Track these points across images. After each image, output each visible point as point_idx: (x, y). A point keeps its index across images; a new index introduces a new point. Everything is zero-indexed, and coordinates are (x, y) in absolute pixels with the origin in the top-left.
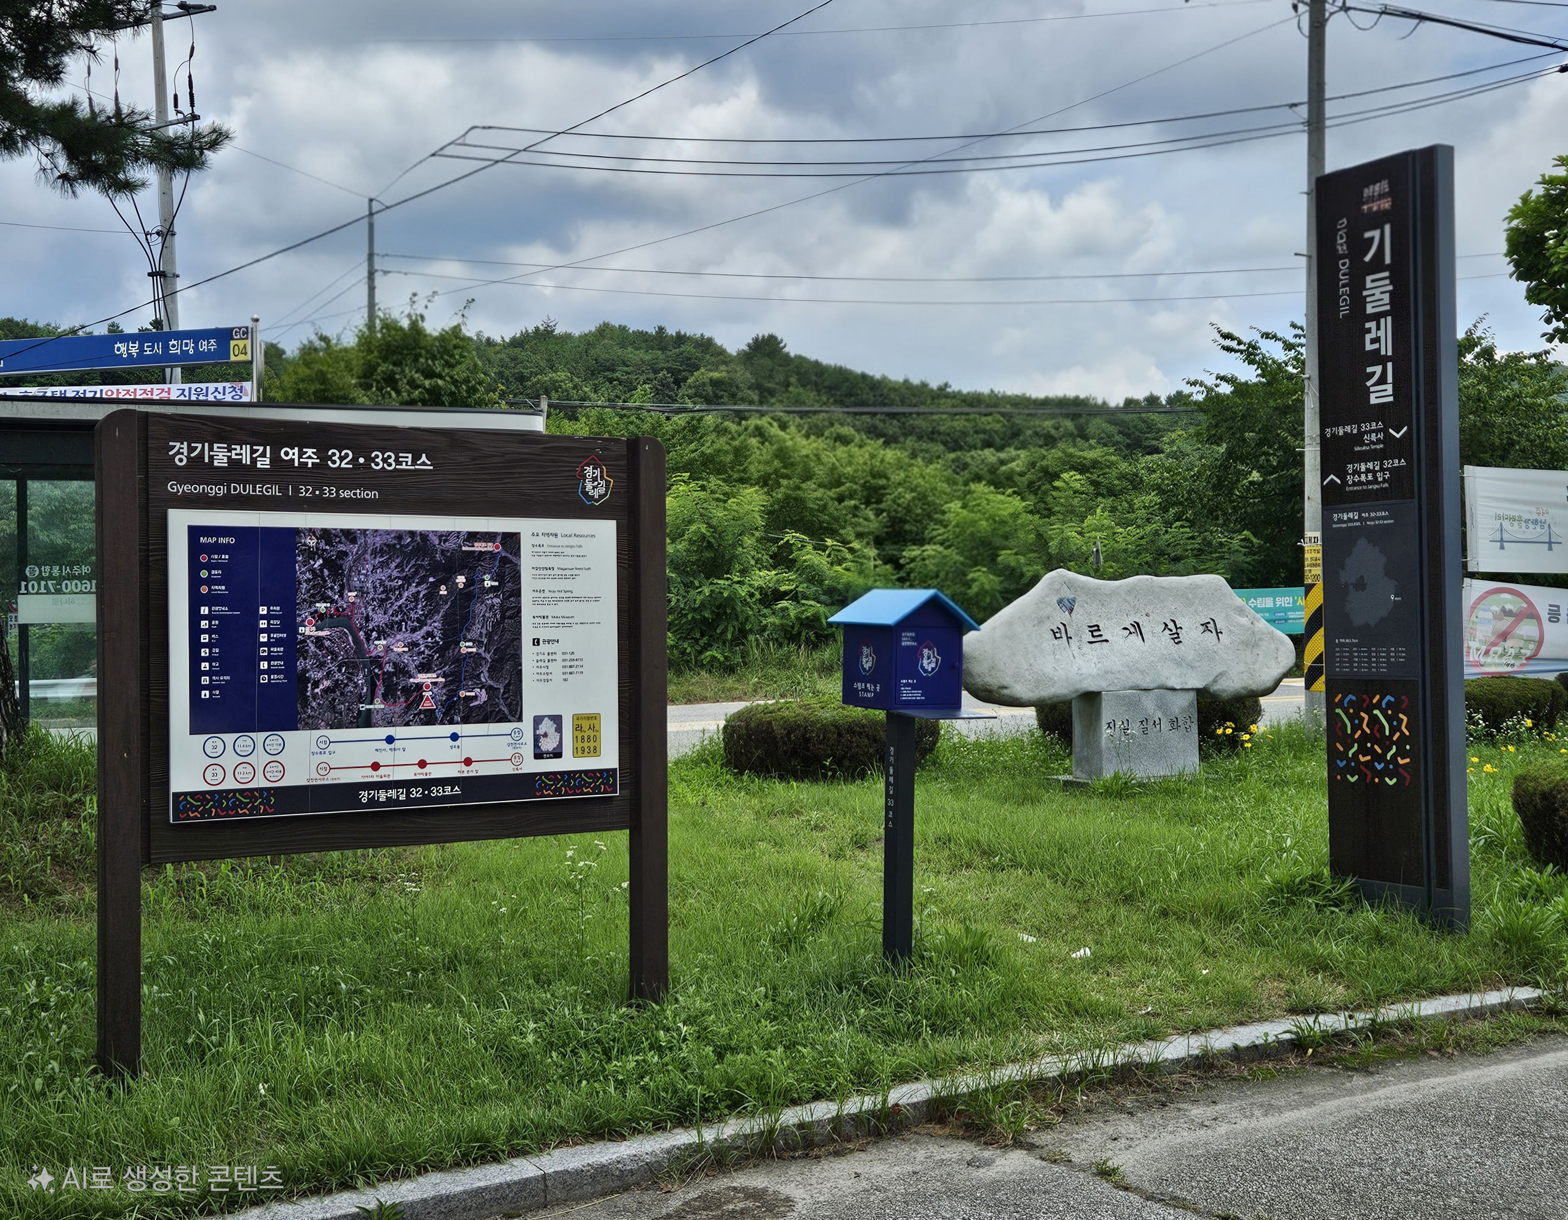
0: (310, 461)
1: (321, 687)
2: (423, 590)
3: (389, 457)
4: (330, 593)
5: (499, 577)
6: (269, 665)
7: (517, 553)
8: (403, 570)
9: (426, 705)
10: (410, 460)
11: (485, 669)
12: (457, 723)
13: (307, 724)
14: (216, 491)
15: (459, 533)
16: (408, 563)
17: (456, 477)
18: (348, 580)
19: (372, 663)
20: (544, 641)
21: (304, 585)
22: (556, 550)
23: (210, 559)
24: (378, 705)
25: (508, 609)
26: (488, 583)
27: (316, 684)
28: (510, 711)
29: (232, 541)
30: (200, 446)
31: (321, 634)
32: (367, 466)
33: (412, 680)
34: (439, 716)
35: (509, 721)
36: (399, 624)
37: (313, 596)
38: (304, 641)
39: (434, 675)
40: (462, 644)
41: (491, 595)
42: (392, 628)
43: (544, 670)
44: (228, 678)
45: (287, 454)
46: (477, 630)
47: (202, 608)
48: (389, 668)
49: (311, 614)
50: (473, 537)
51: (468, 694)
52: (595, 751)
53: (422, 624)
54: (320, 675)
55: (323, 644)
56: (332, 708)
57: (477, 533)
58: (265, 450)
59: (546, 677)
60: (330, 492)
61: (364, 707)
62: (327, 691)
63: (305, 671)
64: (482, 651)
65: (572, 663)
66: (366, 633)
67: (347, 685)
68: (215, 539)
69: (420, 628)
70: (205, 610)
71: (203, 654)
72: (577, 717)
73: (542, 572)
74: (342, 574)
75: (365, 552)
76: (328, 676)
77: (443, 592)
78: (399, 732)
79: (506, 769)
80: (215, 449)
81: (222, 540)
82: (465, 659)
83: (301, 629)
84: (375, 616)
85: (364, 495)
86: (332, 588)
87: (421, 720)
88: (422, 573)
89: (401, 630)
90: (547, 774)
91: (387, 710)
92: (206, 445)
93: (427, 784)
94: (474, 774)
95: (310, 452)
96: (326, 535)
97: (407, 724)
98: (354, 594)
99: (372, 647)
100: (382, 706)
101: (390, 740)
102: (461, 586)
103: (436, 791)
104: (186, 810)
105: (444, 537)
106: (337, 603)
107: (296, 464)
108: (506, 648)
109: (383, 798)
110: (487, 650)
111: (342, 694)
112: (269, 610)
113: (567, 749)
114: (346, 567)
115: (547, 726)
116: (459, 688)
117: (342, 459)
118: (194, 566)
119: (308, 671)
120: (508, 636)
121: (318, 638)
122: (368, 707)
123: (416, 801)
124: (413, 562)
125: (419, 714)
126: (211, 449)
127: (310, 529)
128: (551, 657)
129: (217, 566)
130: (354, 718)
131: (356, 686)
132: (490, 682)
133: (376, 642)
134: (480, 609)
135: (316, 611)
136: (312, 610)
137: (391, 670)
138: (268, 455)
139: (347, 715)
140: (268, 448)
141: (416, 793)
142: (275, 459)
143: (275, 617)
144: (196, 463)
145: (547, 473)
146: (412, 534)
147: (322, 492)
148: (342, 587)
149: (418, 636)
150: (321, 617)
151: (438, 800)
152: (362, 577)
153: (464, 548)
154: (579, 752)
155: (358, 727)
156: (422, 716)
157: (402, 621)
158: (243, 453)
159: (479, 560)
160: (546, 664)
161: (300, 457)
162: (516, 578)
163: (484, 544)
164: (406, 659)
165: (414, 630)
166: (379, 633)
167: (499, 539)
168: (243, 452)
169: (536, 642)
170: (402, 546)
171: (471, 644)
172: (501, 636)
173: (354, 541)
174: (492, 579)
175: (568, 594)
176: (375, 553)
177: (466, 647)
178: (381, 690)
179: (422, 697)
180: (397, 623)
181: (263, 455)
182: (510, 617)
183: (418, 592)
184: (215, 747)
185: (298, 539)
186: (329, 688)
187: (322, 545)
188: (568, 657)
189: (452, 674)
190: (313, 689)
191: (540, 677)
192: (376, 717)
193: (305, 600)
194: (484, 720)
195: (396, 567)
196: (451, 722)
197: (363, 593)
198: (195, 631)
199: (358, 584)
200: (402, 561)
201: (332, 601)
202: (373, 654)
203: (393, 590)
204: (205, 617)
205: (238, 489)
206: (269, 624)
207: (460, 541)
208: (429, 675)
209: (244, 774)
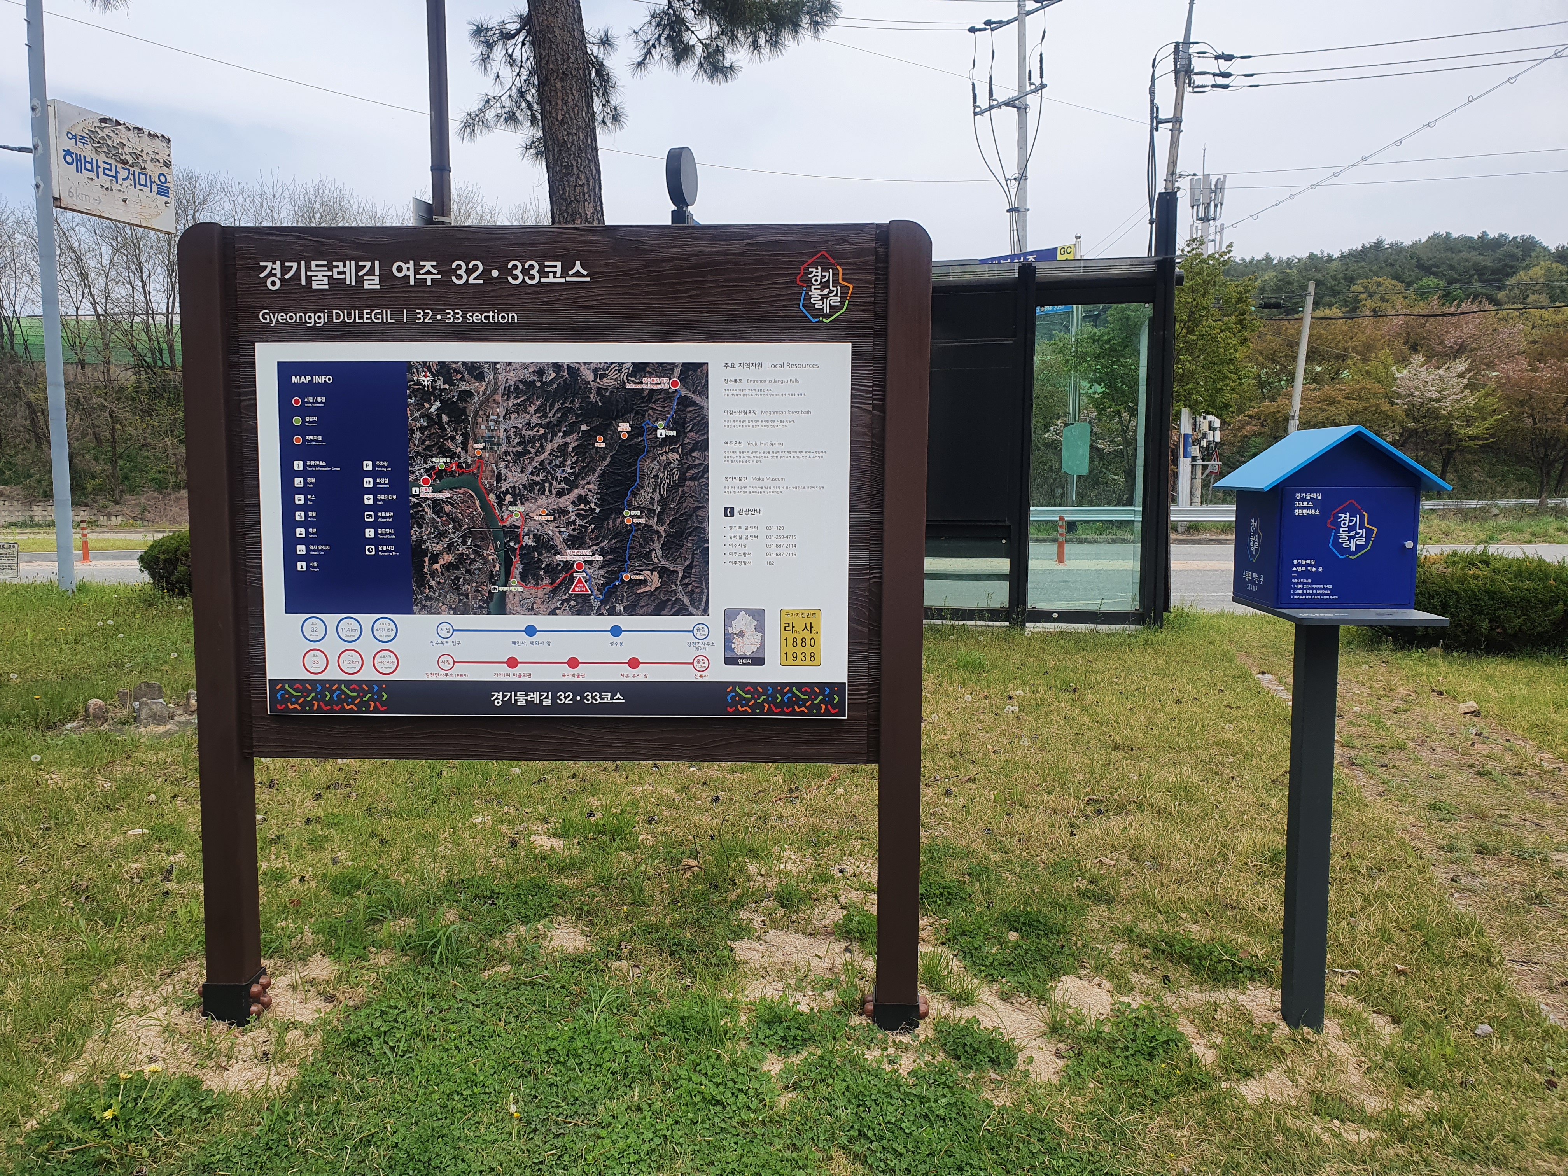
0: (429, 278)
1: (441, 562)
2: (573, 441)
3: (532, 267)
4: (450, 445)
5: (678, 424)
6: (376, 533)
7: (703, 391)
8: (545, 416)
9: (577, 589)
10: (558, 270)
11: (657, 546)
12: (620, 614)
13: (424, 606)
14: (316, 319)
15: (621, 364)
16: (552, 405)
17: (621, 291)
18: (473, 428)
19: (506, 534)
20: (740, 511)
21: (418, 435)
22: (759, 386)
23: (304, 402)
24: (515, 586)
25: (690, 468)
26: (661, 433)
27: (435, 559)
28: (692, 601)
29: (329, 379)
30: (295, 265)
31: (439, 496)
32: (502, 280)
33: (558, 557)
34: (596, 604)
35: (691, 614)
36: (541, 485)
37: (428, 448)
38: (418, 505)
39: (589, 552)
40: (626, 512)
41: (666, 449)
42: (532, 491)
43: (739, 550)
44: (328, 547)
45: (400, 269)
46: (646, 495)
47: (296, 463)
48: (528, 541)
49: (427, 471)
50: (640, 370)
51: (634, 577)
52: (813, 659)
53: (572, 485)
54: (439, 548)
55: (442, 509)
56: (457, 589)
57: (647, 364)
58: (373, 266)
59: (742, 558)
60: (454, 316)
61: (497, 589)
62: (448, 567)
63: (421, 542)
64: (653, 522)
65: (780, 541)
66: (498, 497)
67: (474, 561)
68: (309, 378)
69: (570, 491)
70: (298, 465)
71: (298, 518)
72: (786, 613)
73: (738, 417)
74: (465, 421)
75: (495, 392)
76: (450, 548)
77: (600, 444)
78: (540, 621)
79: (687, 675)
80: (313, 268)
81: (317, 379)
82: (629, 532)
83: (415, 490)
84: (509, 475)
85: (498, 318)
86: (453, 439)
87: (571, 607)
88: (571, 419)
89: (543, 493)
90: (743, 685)
91: (526, 594)
92: (303, 263)
93: (579, 687)
94: (643, 679)
95: (428, 265)
96: (444, 369)
97: (553, 613)
98: (482, 446)
99: (506, 514)
100: (521, 589)
101: (531, 631)
102: (624, 436)
103: (590, 698)
104: (284, 701)
105: (600, 371)
106: (459, 457)
107: (412, 283)
108: (687, 520)
109: (521, 702)
110: (660, 521)
111: (468, 571)
112: (374, 466)
113: (772, 653)
114: (471, 410)
115: (743, 622)
116: (621, 570)
117: (469, 272)
118: (286, 412)
119: (425, 542)
120: (689, 503)
121: (435, 501)
122: (502, 589)
123: (565, 708)
124: (558, 405)
125: (568, 600)
126: (309, 269)
127: (425, 363)
128: (749, 532)
129: (312, 411)
130: (485, 602)
131: (486, 562)
132: (665, 563)
133: (511, 508)
134: (650, 467)
135: (433, 468)
136: (427, 466)
137: (531, 543)
138: (377, 272)
139: (475, 598)
140: (377, 263)
141: (566, 698)
142: (386, 277)
143: (382, 475)
144: (291, 285)
145: (754, 279)
146: (557, 366)
147: (445, 315)
148: (466, 436)
149: (566, 501)
150: (440, 474)
151: (593, 708)
152: (491, 424)
153: (628, 386)
154: (790, 658)
155: (489, 613)
156: (573, 603)
157: (544, 481)
158: (347, 271)
159: (649, 401)
160: (744, 541)
161: (416, 272)
162: (702, 425)
163: (656, 380)
164: (550, 529)
165: (560, 494)
166: (514, 496)
167: (677, 372)
168: (347, 269)
169: (729, 512)
170: (544, 383)
171: (638, 513)
172: (680, 504)
173: (480, 377)
174: (667, 427)
175: (777, 448)
176: (507, 392)
177: (631, 517)
178: (518, 568)
179: (572, 579)
180: (537, 483)
181: (371, 272)
182: (693, 479)
183: (567, 444)
184: (314, 630)
185: (409, 375)
186: (451, 563)
187: (440, 383)
188: (775, 532)
189: (613, 551)
190: (431, 565)
191: (733, 558)
192: (510, 602)
193: (418, 454)
194: (657, 612)
195: (536, 412)
196: (612, 612)
197: (493, 444)
198: (288, 491)
199: (486, 434)
200: (544, 404)
201: (453, 455)
202: (507, 524)
203: (532, 441)
204: (299, 474)
205: (341, 316)
206: (375, 483)
207: (623, 375)
208: (582, 552)
209: (350, 662)
